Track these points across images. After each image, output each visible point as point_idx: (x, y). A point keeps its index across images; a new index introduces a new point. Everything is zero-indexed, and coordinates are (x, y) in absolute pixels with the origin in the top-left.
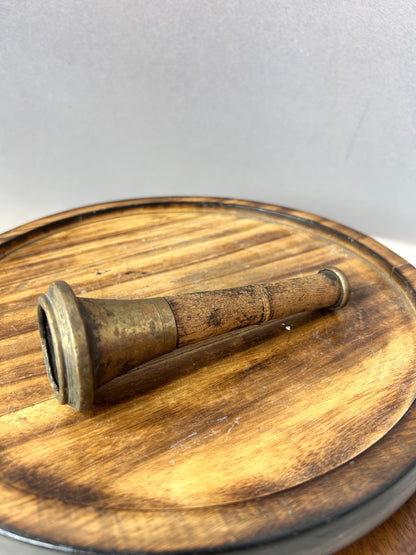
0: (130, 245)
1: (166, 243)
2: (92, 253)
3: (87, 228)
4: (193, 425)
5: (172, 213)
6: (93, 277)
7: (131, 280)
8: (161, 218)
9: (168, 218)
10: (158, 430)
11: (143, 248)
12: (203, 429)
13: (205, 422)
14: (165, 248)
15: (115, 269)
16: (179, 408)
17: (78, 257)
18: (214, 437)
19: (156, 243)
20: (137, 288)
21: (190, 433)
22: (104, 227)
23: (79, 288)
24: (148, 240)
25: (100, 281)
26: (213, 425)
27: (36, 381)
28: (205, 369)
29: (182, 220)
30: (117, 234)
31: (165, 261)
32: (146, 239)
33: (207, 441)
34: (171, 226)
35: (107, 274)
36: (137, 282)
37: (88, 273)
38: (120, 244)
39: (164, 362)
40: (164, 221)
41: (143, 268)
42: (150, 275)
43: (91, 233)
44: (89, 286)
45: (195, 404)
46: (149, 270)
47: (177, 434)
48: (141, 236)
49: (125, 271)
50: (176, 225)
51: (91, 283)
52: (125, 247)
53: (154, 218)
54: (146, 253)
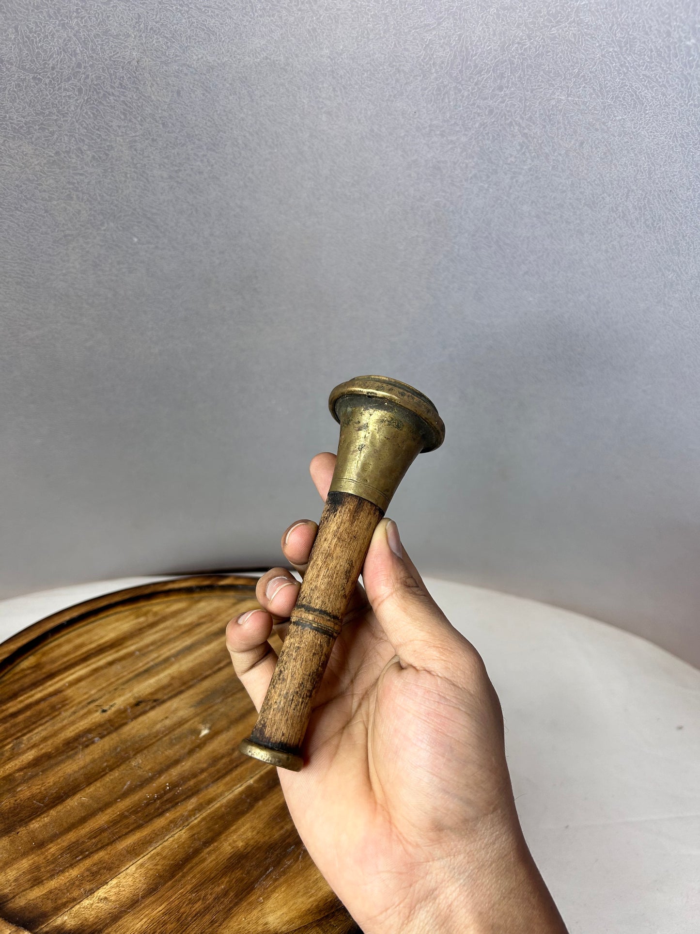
0: (124, 663)
1: (166, 652)
2: (83, 684)
3: (59, 646)
4: (268, 861)
5: (158, 607)
6: (97, 717)
7: (144, 713)
8: (145, 614)
9: (156, 614)
10: (238, 874)
11: (141, 665)
12: (277, 863)
13: (277, 855)
14: (166, 662)
15: (121, 701)
16: (249, 849)
17: (69, 692)
18: (289, 867)
19: (154, 655)
20: (155, 723)
21: (267, 869)
22: (78, 641)
23: (90, 736)
24: (143, 652)
25: (110, 721)
26: (285, 856)
27: (96, 857)
28: (261, 803)
29: (175, 614)
30: (101, 650)
31: (173, 678)
32: (140, 650)
33: (284, 873)
34: (162, 626)
35: (113, 709)
36: (152, 715)
37: (89, 713)
38: (111, 664)
39: (218, 805)
40: (151, 619)
41: (152, 694)
42: (164, 702)
43: (67, 654)
44: (100, 730)
45: (262, 841)
46: (159, 696)
47: (256, 873)
48: (131, 647)
49: (132, 701)
50: (168, 623)
51: (100, 725)
52: (117, 667)
53: (138, 617)
54: (148, 672)
